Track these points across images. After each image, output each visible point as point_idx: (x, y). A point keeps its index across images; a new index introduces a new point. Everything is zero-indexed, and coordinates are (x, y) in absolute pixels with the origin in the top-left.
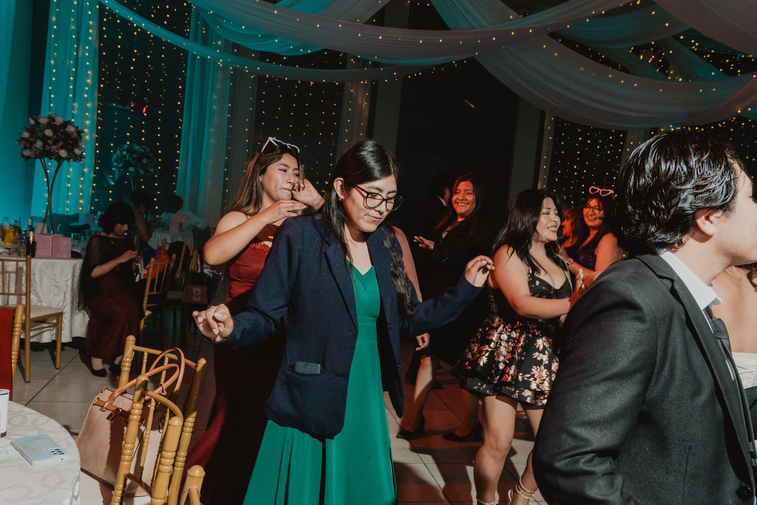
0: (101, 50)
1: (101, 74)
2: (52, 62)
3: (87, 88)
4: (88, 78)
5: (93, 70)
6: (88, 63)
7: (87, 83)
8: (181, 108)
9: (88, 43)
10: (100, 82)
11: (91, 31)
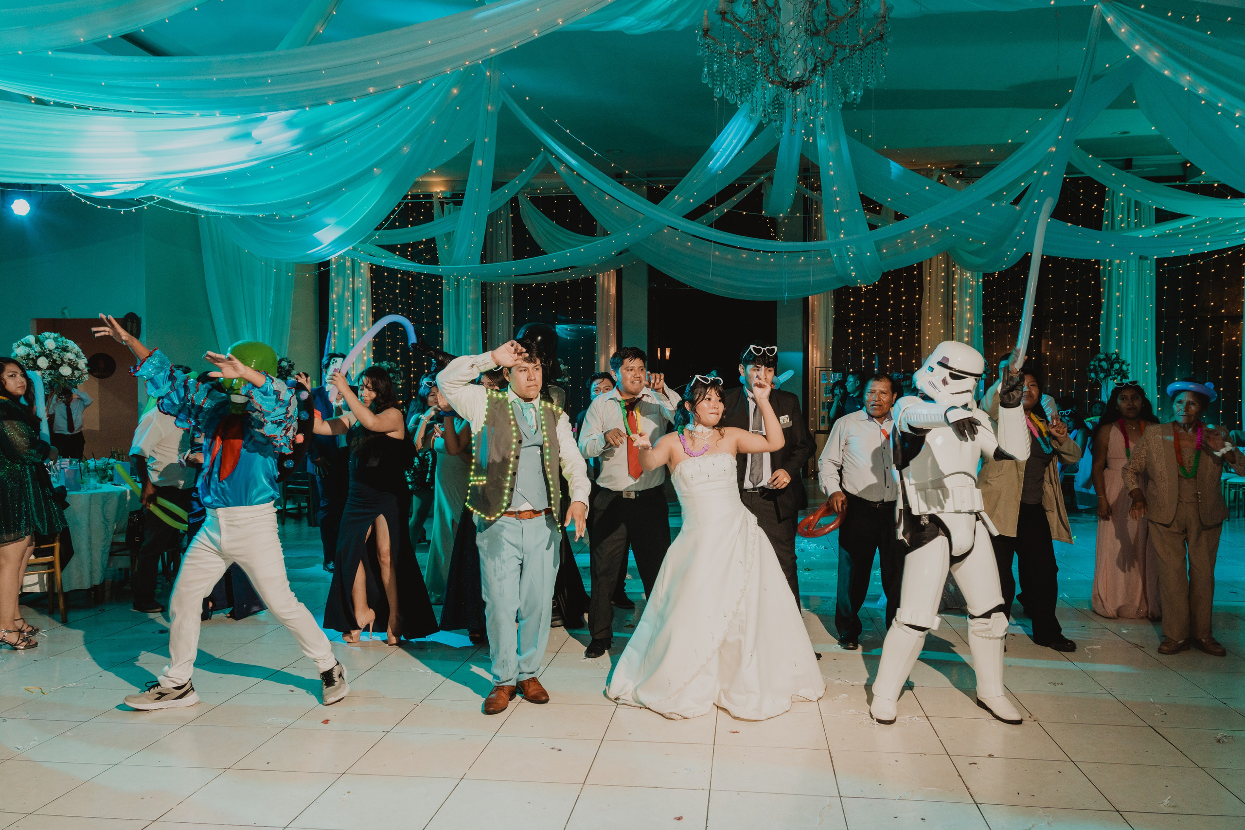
0: (372, 279)
1: (374, 300)
2: (334, 296)
3: (362, 315)
4: (362, 305)
5: (367, 297)
6: (361, 293)
7: (362, 310)
8: (441, 321)
9: (360, 275)
10: (373, 307)
11: (362, 264)
